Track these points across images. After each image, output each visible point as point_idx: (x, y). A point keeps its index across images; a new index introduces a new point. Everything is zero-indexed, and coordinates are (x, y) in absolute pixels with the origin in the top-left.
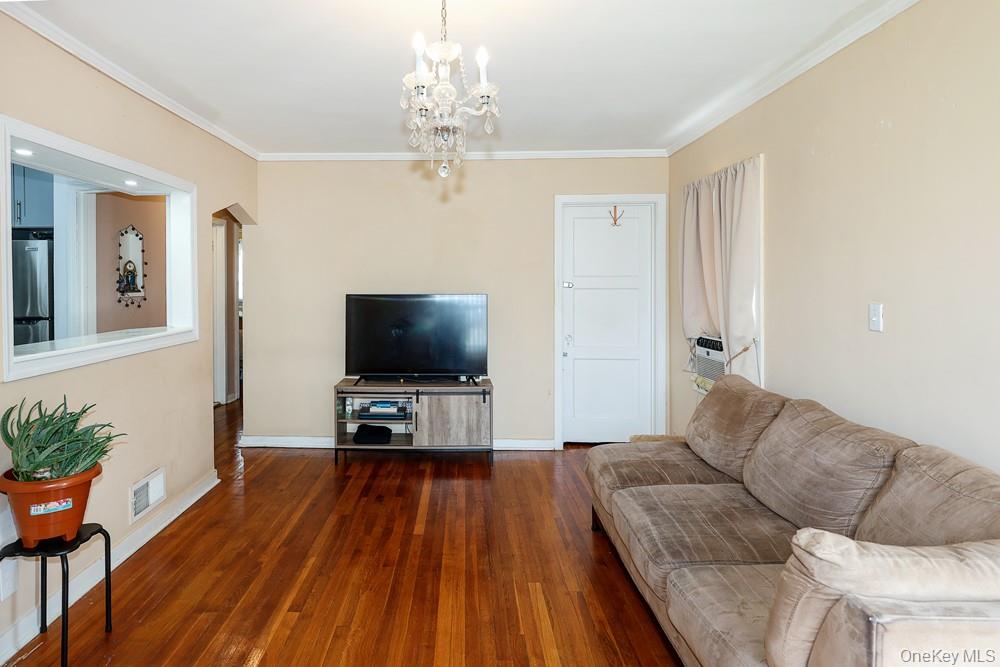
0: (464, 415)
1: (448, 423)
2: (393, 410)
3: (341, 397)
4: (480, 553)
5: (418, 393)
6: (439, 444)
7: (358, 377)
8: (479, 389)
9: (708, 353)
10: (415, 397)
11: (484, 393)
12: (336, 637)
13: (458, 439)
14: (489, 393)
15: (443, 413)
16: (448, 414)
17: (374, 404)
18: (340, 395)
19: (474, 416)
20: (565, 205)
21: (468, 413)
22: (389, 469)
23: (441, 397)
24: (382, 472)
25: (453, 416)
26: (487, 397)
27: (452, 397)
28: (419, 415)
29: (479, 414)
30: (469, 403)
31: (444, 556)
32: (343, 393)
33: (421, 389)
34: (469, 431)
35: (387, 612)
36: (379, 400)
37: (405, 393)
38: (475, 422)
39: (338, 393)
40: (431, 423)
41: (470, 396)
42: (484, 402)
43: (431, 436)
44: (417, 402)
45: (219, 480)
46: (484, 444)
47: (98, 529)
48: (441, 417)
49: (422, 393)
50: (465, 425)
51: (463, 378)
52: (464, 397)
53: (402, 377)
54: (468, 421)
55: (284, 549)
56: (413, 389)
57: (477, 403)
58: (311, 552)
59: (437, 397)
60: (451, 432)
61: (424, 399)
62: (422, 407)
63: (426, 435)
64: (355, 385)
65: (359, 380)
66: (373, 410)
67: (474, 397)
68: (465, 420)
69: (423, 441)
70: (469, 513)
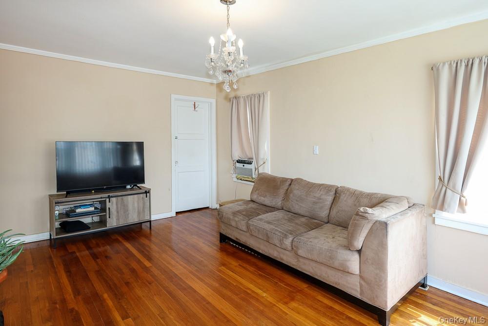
0: (136, 205)
1: (128, 210)
2: (92, 209)
4: (187, 264)
5: (109, 197)
6: (122, 223)
7: (65, 192)
8: (144, 191)
9: (244, 166)
10: (108, 200)
11: (146, 193)
13: (133, 219)
14: (149, 192)
15: (124, 206)
16: (127, 206)
19: (141, 205)
20: (176, 99)
21: (138, 204)
23: (124, 197)
25: (130, 207)
26: (148, 194)
27: (129, 196)
28: (111, 208)
29: (144, 204)
30: (139, 199)
31: (173, 270)
33: (111, 195)
34: (139, 213)
36: (81, 205)
37: (101, 198)
38: (142, 208)
39: (56, 203)
40: (118, 212)
41: (139, 195)
42: (146, 197)
43: (118, 219)
44: (109, 202)
46: (147, 218)
48: (124, 208)
49: (112, 197)
50: (136, 211)
51: (128, 187)
52: (136, 196)
53: (93, 190)
54: (138, 208)
56: (106, 195)
57: (143, 198)
59: (121, 197)
60: (129, 215)
61: (114, 200)
62: (113, 204)
63: (115, 220)
64: (63, 197)
65: (66, 194)
66: (78, 210)
67: (141, 195)
68: (136, 208)
69: (113, 224)
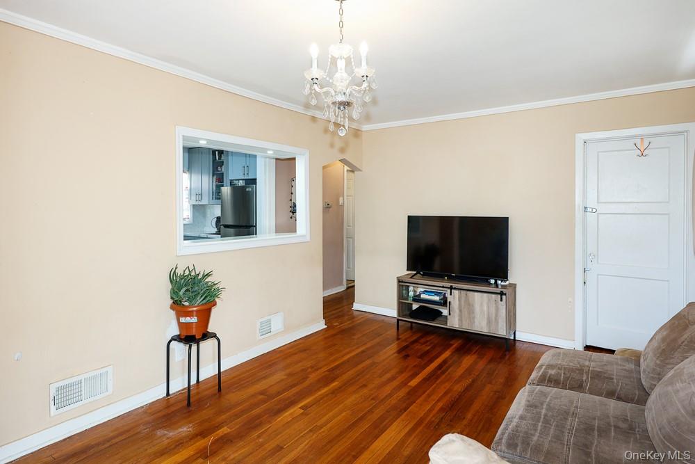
0: (485, 308)
1: (474, 312)
2: (437, 298)
3: (402, 284)
4: (442, 409)
5: (451, 288)
6: (465, 327)
7: (415, 272)
8: (498, 290)
10: (449, 291)
11: (502, 294)
12: (311, 431)
13: (480, 325)
14: (505, 294)
15: (469, 304)
16: (473, 306)
17: (425, 292)
18: (401, 283)
19: (493, 310)
21: (488, 307)
22: (428, 339)
23: (468, 292)
24: (422, 340)
25: (477, 309)
26: (504, 297)
27: (476, 293)
28: (452, 303)
29: (497, 309)
30: (489, 300)
31: (414, 404)
32: (402, 282)
33: (454, 285)
34: (489, 322)
35: (348, 428)
36: (426, 290)
37: (443, 287)
38: (494, 315)
39: (399, 282)
40: (460, 311)
41: (490, 295)
42: (501, 300)
43: (461, 320)
44: (451, 294)
45: (326, 326)
47: (214, 336)
48: (469, 308)
49: (455, 289)
50: (486, 317)
52: (485, 295)
54: (488, 313)
55: (327, 373)
56: (448, 285)
57: (495, 300)
58: (338, 379)
59: (465, 292)
60: (476, 320)
61: (456, 293)
62: (454, 298)
63: (456, 319)
64: (411, 278)
65: (415, 274)
66: (423, 296)
67: (493, 296)
68: (486, 313)
69: (454, 323)
70: (458, 381)
